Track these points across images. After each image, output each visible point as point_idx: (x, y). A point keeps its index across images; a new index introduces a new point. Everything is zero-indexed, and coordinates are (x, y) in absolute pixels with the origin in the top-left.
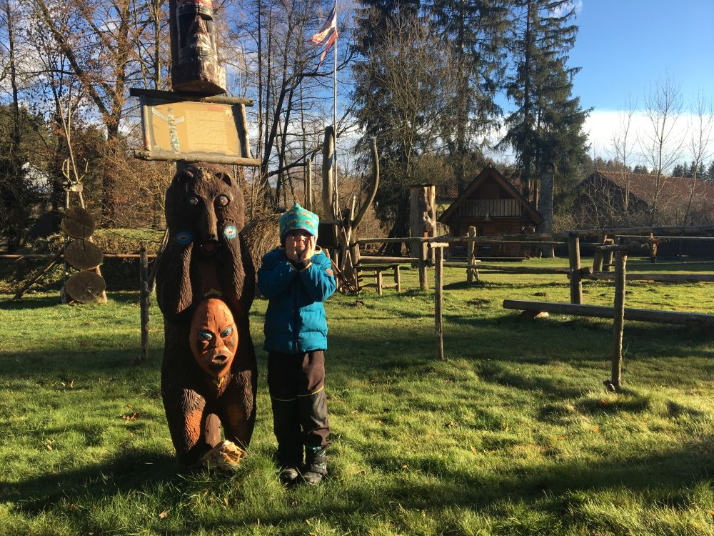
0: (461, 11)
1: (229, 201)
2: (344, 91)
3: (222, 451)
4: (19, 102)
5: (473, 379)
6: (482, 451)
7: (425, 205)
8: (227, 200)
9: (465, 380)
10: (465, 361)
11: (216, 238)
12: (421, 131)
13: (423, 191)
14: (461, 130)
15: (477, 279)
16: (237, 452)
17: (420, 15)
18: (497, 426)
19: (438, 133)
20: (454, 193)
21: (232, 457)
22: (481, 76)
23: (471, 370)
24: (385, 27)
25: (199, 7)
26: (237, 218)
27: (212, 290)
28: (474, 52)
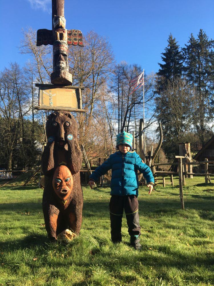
0: (199, 75)
1: (70, 124)
2: (151, 108)
3: (65, 234)
4: (34, 119)
5: (197, 217)
6: (192, 245)
7: (186, 151)
8: (69, 124)
9: (193, 218)
10: (194, 210)
11: (64, 139)
12: (184, 122)
13: (185, 145)
14: (202, 121)
15: (210, 182)
16: (71, 234)
17: (182, 78)
18: (204, 236)
19: (192, 123)
20: (200, 148)
21: (69, 237)
22: (209, 99)
23: (197, 214)
24: (167, 83)
25: (61, 51)
26: (73, 132)
27: (63, 162)
28: (206, 90)
